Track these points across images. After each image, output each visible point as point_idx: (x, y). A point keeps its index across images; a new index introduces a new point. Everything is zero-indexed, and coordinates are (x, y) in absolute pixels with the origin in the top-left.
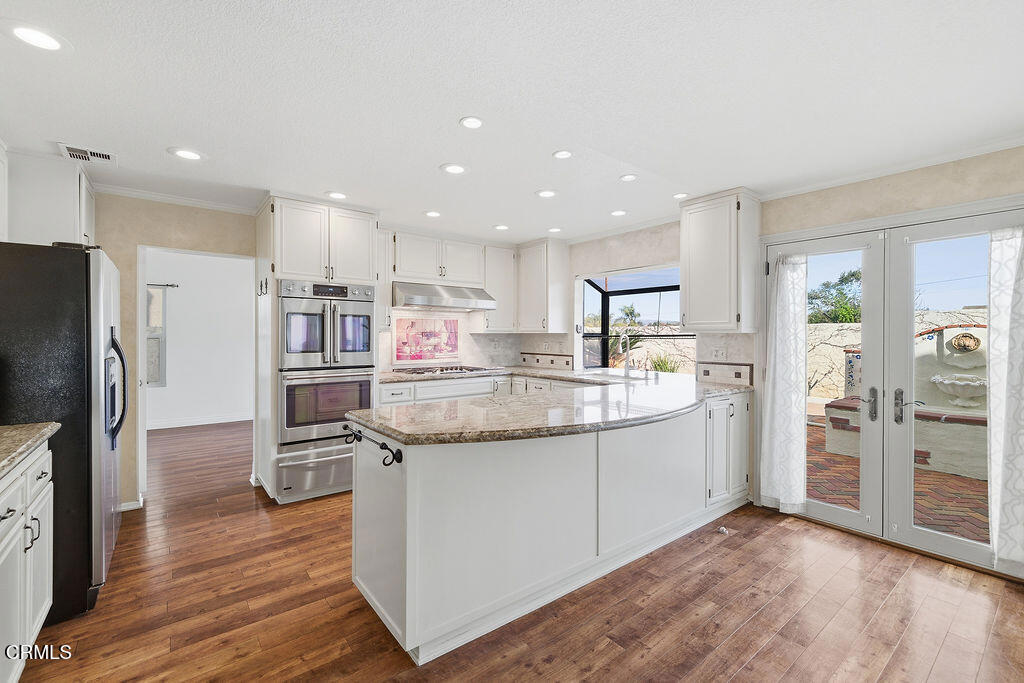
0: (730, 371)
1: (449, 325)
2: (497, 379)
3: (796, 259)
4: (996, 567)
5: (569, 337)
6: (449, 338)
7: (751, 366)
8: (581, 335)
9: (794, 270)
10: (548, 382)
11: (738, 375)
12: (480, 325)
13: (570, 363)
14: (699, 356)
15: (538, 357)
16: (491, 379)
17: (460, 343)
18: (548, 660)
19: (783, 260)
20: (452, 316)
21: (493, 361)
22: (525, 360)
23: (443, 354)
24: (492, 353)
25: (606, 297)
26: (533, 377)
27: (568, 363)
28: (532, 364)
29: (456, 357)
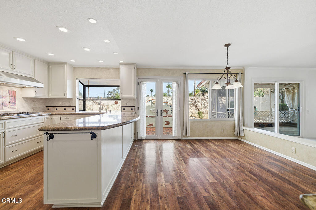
0: (130, 108)
1: (10, 93)
2: (45, 117)
3: (144, 82)
4: (174, 138)
5: (74, 100)
6: (11, 99)
7: (135, 107)
8: (78, 99)
9: (143, 85)
10: (73, 116)
11: (132, 109)
12: (31, 94)
13: (75, 109)
14: (122, 104)
15: (56, 108)
16: (43, 117)
17: (17, 102)
18: (132, 183)
19: (141, 82)
20: (13, 89)
22: (48, 109)
23: (7, 107)
24: (33, 107)
25: (84, 87)
26: (65, 114)
27: (73, 109)
28: (53, 111)
29: (15, 109)
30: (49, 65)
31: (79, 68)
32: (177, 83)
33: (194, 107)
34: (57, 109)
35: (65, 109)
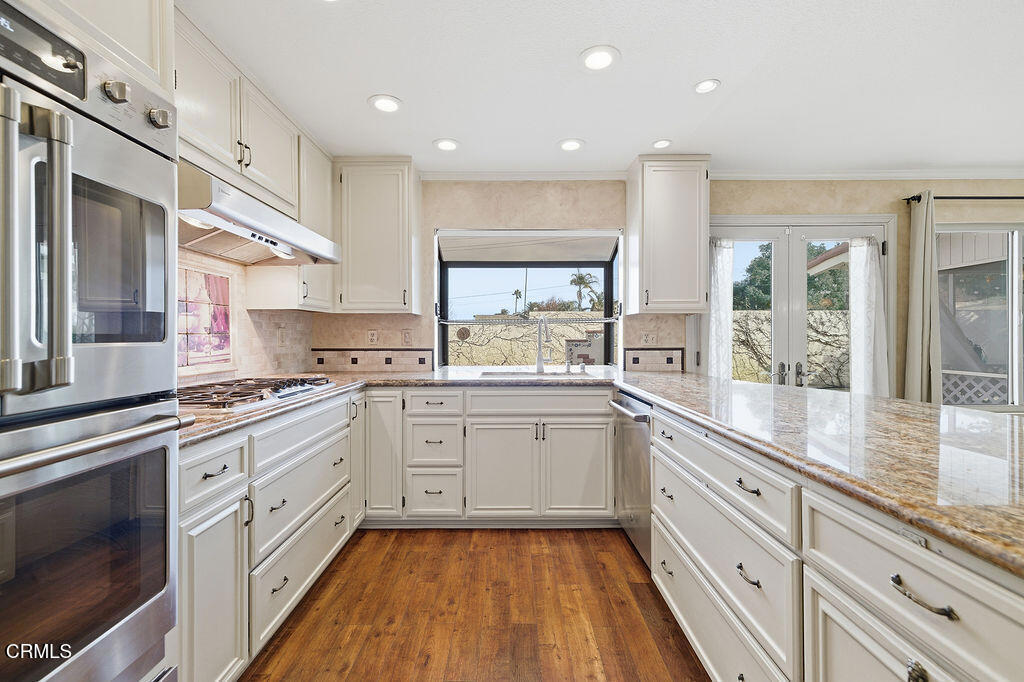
0: (661, 357)
2: (353, 397)
3: (724, 243)
5: (425, 322)
6: (214, 316)
7: (682, 350)
9: (722, 255)
11: (670, 361)
13: (428, 361)
14: (625, 341)
15: (354, 354)
16: (347, 398)
17: (233, 330)
19: (713, 243)
21: (279, 365)
22: (321, 361)
23: (204, 354)
24: (279, 351)
25: (444, 266)
26: (426, 385)
27: (422, 361)
28: (340, 368)
29: (226, 360)
30: (339, 168)
31: (444, 183)
32: (870, 240)
33: (743, 349)
34: (354, 361)
35: (388, 361)
